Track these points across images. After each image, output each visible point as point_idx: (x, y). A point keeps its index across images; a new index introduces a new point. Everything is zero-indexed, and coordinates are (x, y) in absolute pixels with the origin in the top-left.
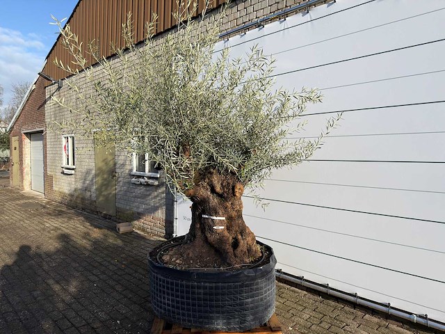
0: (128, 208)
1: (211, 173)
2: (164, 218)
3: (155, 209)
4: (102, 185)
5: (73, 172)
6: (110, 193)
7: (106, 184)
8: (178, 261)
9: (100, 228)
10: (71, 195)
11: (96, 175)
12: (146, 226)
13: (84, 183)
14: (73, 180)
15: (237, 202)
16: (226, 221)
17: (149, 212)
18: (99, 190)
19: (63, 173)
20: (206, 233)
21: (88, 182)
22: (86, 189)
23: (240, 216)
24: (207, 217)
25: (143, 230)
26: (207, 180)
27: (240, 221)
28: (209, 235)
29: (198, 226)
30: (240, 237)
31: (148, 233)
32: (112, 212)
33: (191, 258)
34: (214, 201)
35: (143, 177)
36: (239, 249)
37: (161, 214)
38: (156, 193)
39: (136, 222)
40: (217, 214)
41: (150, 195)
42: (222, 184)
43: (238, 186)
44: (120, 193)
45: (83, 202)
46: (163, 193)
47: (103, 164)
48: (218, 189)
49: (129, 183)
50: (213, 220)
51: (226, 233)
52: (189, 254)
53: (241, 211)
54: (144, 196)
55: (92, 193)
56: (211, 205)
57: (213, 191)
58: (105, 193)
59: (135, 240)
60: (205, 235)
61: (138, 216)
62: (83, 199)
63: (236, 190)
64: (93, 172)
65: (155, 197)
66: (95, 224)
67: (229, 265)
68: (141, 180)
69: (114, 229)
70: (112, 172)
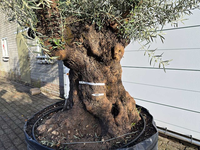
0: (37, 79)
1: (87, 30)
2: (59, 85)
3: (53, 79)
4: (24, 66)
5: (8, 60)
6: (28, 71)
7: (25, 65)
8: (54, 132)
9: (21, 92)
10: (9, 73)
11: (20, 60)
12: (48, 90)
13: (14, 66)
14: (9, 64)
15: (117, 66)
16: (105, 87)
17: (49, 81)
18: (22, 69)
19: (3, 61)
20: (84, 100)
21: (16, 65)
22: (15, 69)
23: (120, 82)
24: (84, 83)
25: (47, 92)
26: (81, 39)
27: (120, 87)
28: (86, 103)
29: (76, 93)
30: (120, 103)
31: (49, 94)
32: (29, 82)
33: (69, 129)
34: (92, 65)
35: (44, 59)
36: (120, 116)
37: (56, 82)
38: (52, 69)
39: (42, 88)
40: (95, 79)
41: (49, 70)
42: (100, 44)
43: (118, 47)
44: (33, 70)
45: (15, 77)
46: (57, 69)
47: (22, 52)
48: (96, 50)
49: (36, 63)
50: (91, 86)
51: (106, 100)
52: (66, 124)
53: (121, 75)
54: (46, 71)
55: (19, 71)
56: (88, 70)
57: (90, 53)
58: (25, 71)
59: (40, 99)
60: (83, 103)
61: (44, 84)
62: (15, 75)
63: (116, 52)
64: (18, 59)
65: (52, 72)
66: (19, 89)
67: (112, 136)
68: (43, 61)
69: (28, 92)
70: (28, 58)
